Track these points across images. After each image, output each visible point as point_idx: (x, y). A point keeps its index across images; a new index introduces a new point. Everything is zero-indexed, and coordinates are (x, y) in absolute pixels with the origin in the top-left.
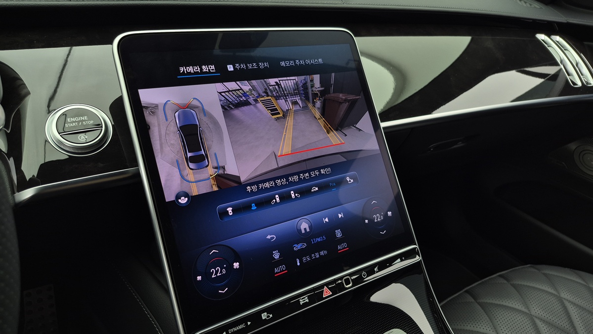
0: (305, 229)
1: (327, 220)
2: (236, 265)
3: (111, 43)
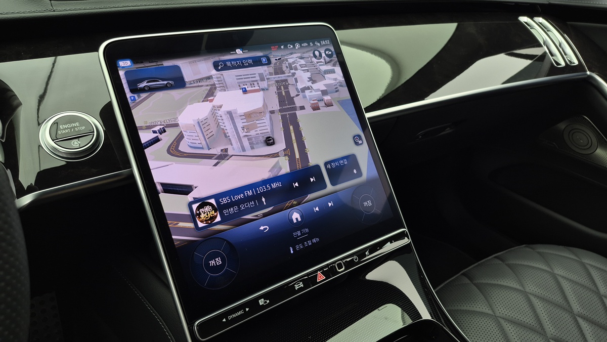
0: (297, 219)
1: (317, 209)
3: (97, 50)
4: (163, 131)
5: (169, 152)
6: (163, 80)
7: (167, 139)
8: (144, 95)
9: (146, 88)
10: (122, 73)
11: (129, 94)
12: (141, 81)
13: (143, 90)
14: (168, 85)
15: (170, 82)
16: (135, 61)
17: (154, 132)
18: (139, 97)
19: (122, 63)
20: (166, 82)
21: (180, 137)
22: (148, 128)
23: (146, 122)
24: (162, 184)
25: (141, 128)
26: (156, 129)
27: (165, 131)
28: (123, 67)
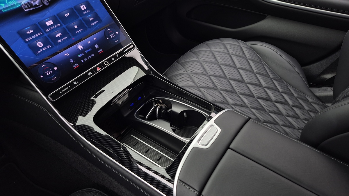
0: (81, 48)
1: (89, 42)
2: (56, 68)
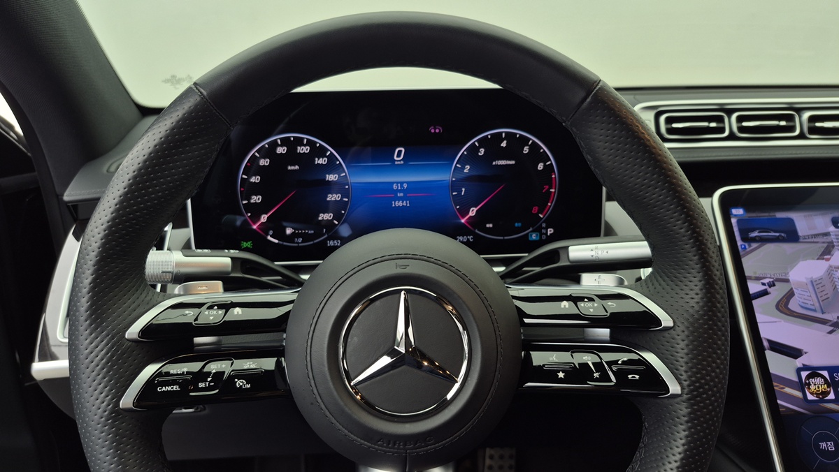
3: (710, 195)
4: (772, 285)
5: (777, 307)
6: (775, 232)
7: (777, 293)
8: (754, 245)
9: (757, 239)
10: (734, 221)
11: (739, 243)
12: (753, 230)
13: (754, 240)
14: (780, 238)
15: (783, 235)
16: (747, 210)
17: (764, 284)
18: (750, 246)
19: (735, 211)
20: (777, 234)
21: (790, 294)
22: (758, 279)
23: (755, 273)
24: (769, 341)
25: (750, 278)
26: (766, 281)
27: (774, 285)
28: (736, 216)
